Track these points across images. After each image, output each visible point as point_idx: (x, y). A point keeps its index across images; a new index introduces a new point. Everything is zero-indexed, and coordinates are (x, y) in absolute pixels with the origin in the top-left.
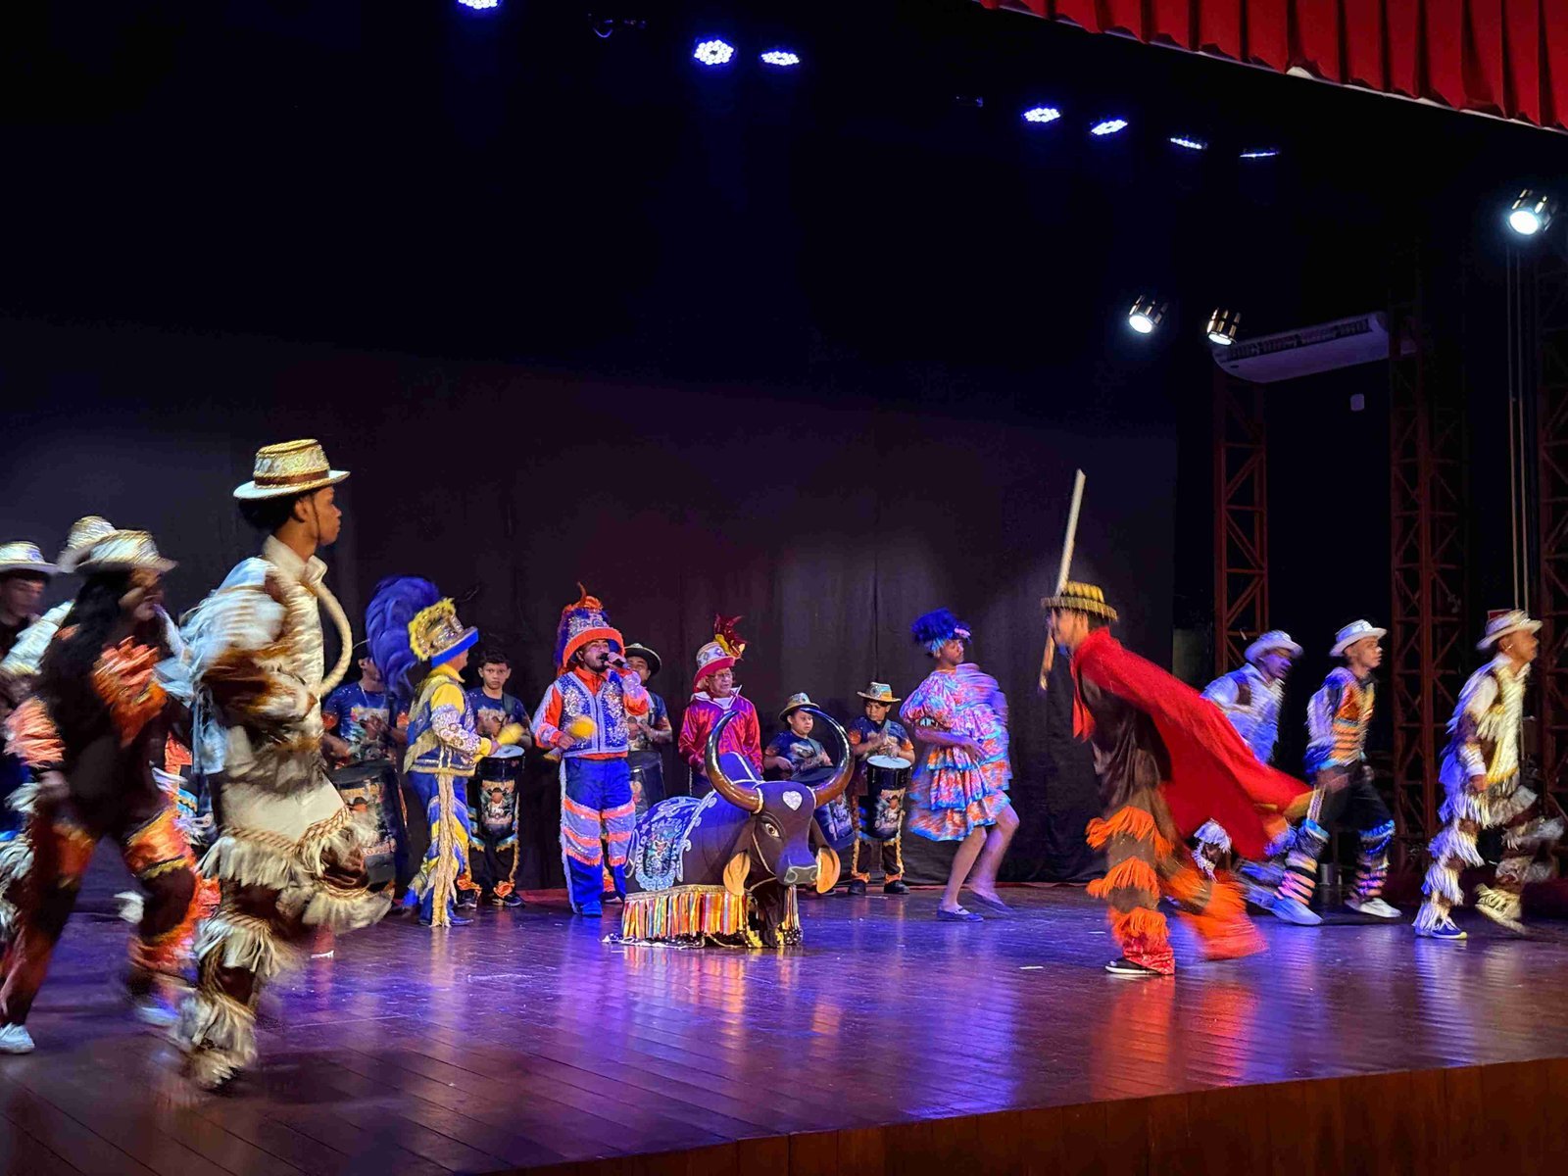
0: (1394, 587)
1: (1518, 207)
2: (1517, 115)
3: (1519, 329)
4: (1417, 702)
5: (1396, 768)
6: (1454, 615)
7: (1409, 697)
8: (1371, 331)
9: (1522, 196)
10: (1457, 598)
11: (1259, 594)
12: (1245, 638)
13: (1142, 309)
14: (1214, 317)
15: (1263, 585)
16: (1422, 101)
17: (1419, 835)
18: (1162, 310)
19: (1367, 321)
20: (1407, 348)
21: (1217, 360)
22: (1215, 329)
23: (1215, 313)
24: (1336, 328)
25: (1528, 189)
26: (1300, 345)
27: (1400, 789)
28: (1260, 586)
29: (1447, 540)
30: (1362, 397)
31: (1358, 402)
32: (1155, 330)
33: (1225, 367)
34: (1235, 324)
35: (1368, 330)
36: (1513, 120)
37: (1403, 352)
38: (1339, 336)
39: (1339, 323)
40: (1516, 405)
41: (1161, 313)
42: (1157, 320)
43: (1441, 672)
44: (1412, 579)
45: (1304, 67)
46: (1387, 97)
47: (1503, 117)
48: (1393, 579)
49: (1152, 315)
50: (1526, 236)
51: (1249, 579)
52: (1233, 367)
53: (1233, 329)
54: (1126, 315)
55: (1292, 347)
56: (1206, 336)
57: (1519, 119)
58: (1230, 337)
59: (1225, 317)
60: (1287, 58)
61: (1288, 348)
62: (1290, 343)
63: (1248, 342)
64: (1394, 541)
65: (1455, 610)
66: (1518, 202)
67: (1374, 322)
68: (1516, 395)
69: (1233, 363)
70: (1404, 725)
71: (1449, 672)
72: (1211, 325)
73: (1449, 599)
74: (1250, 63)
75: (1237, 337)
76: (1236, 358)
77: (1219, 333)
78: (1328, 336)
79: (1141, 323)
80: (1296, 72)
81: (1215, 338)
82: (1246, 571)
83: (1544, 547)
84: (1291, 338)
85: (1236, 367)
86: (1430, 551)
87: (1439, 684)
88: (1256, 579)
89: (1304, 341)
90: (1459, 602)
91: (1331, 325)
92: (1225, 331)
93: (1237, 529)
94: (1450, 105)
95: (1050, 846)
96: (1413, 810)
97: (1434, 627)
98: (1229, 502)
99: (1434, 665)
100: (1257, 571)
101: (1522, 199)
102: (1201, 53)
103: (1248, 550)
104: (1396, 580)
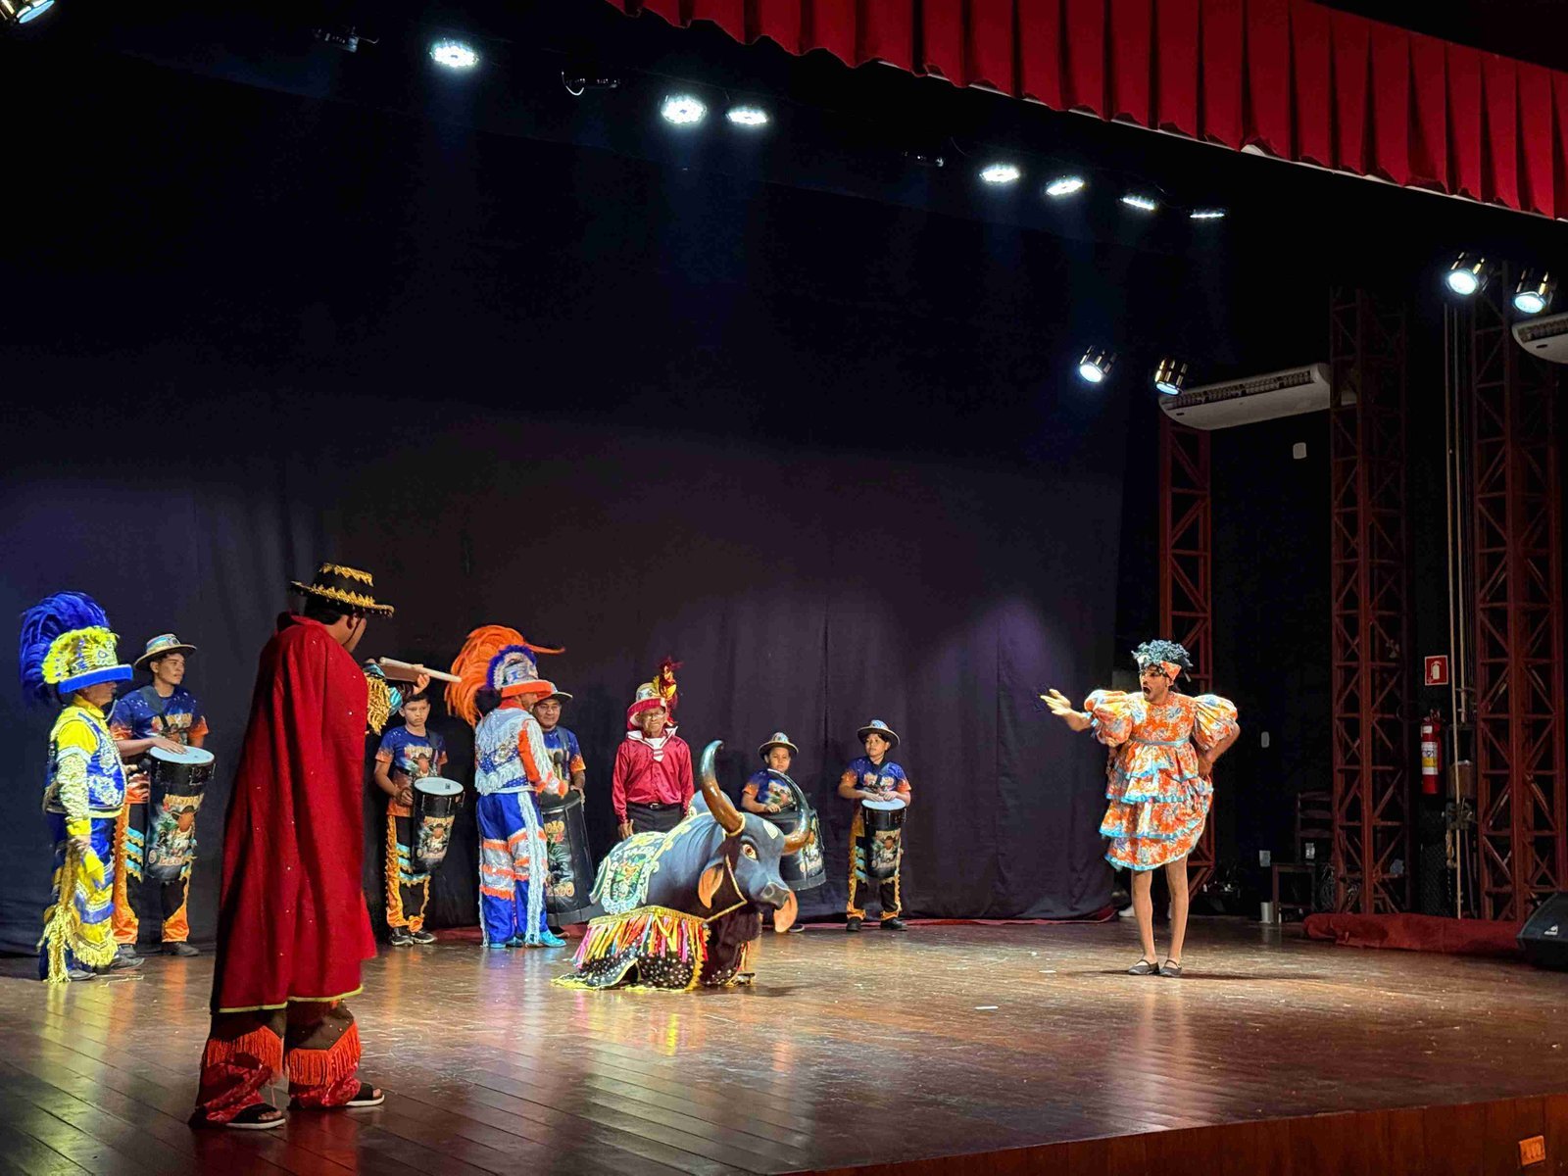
0: (1334, 633)
1: (1457, 267)
2: (1459, 191)
3: (1456, 381)
4: (1356, 745)
5: (1335, 808)
6: (1391, 660)
7: (1349, 740)
8: (1313, 382)
9: (1460, 257)
10: (1394, 644)
11: (1202, 636)
12: (1189, 680)
13: (1092, 359)
14: (1161, 367)
15: (1207, 629)
16: (1370, 178)
17: (1358, 875)
18: (1112, 359)
19: (1309, 373)
20: (1348, 399)
21: (1163, 407)
22: (1162, 379)
23: (1163, 363)
24: (1279, 379)
25: (1466, 252)
26: (1244, 394)
27: (1338, 830)
28: (1203, 629)
29: (1384, 589)
30: (1304, 445)
31: (1300, 451)
32: (1103, 380)
33: (1172, 414)
34: (1182, 374)
35: (1310, 382)
36: (1455, 196)
37: (1343, 403)
38: (1282, 387)
39: (1281, 374)
40: (1453, 456)
41: (1111, 363)
42: (1106, 370)
43: (1379, 716)
44: (1352, 625)
45: (1258, 144)
46: (1336, 174)
47: (1445, 193)
48: (1334, 624)
49: (1102, 365)
50: (1462, 295)
51: (1193, 621)
52: (1178, 414)
53: (1180, 379)
54: (1077, 364)
55: (1236, 396)
56: (1154, 384)
57: (1461, 195)
58: (1177, 387)
59: (1172, 367)
60: (1242, 136)
61: (1232, 397)
62: (1233, 392)
63: (1192, 391)
64: (1334, 587)
65: (1393, 655)
66: (1456, 263)
67: (1316, 375)
68: (1453, 447)
69: (1180, 410)
70: (1343, 767)
71: (1386, 716)
72: (1159, 374)
73: (1387, 645)
74: (1206, 141)
75: (1184, 387)
76: (1183, 406)
77: (1166, 382)
78: (1272, 386)
79: (1091, 372)
80: (1250, 149)
81: (1161, 387)
82: (1187, 614)
83: (1480, 596)
84: (1236, 388)
85: (1182, 414)
86: (1369, 596)
87: (1378, 728)
88: (1201, 621)
89: (1247, 391)
90: (1397, 647)
91: (1275, 376)
92: (1173, 381)
93: (1181, 571)
94: (1393, 181)
95: (999, 884)
96: (1352, 851)
97: (1373, 672)
98: (1174, 547)
99: (1373, 709)
100: (1201, 615)
101: (1460, 260)
102: (1160, 131)
103: (1191, 591)
104: (1337, 625)
